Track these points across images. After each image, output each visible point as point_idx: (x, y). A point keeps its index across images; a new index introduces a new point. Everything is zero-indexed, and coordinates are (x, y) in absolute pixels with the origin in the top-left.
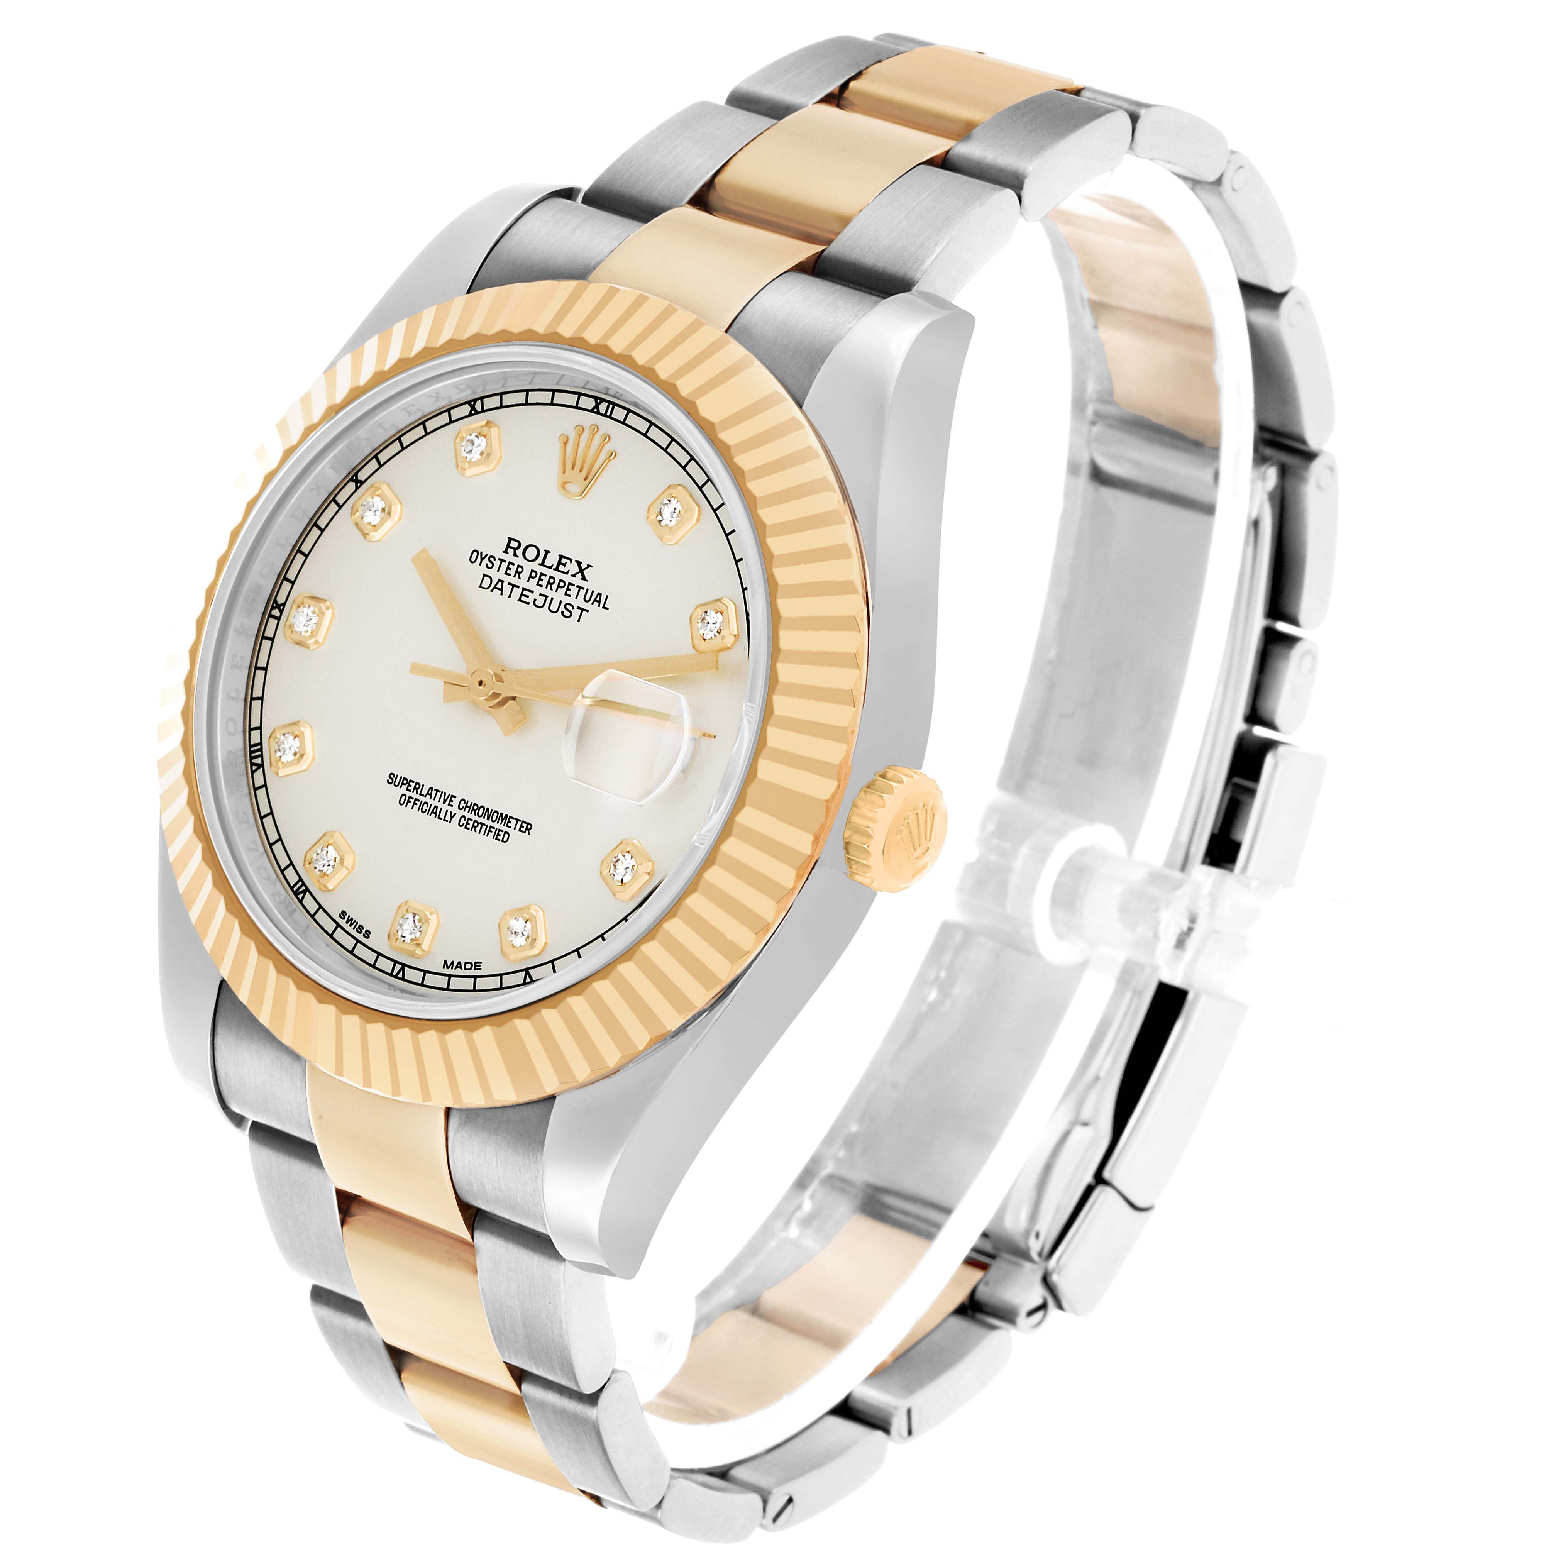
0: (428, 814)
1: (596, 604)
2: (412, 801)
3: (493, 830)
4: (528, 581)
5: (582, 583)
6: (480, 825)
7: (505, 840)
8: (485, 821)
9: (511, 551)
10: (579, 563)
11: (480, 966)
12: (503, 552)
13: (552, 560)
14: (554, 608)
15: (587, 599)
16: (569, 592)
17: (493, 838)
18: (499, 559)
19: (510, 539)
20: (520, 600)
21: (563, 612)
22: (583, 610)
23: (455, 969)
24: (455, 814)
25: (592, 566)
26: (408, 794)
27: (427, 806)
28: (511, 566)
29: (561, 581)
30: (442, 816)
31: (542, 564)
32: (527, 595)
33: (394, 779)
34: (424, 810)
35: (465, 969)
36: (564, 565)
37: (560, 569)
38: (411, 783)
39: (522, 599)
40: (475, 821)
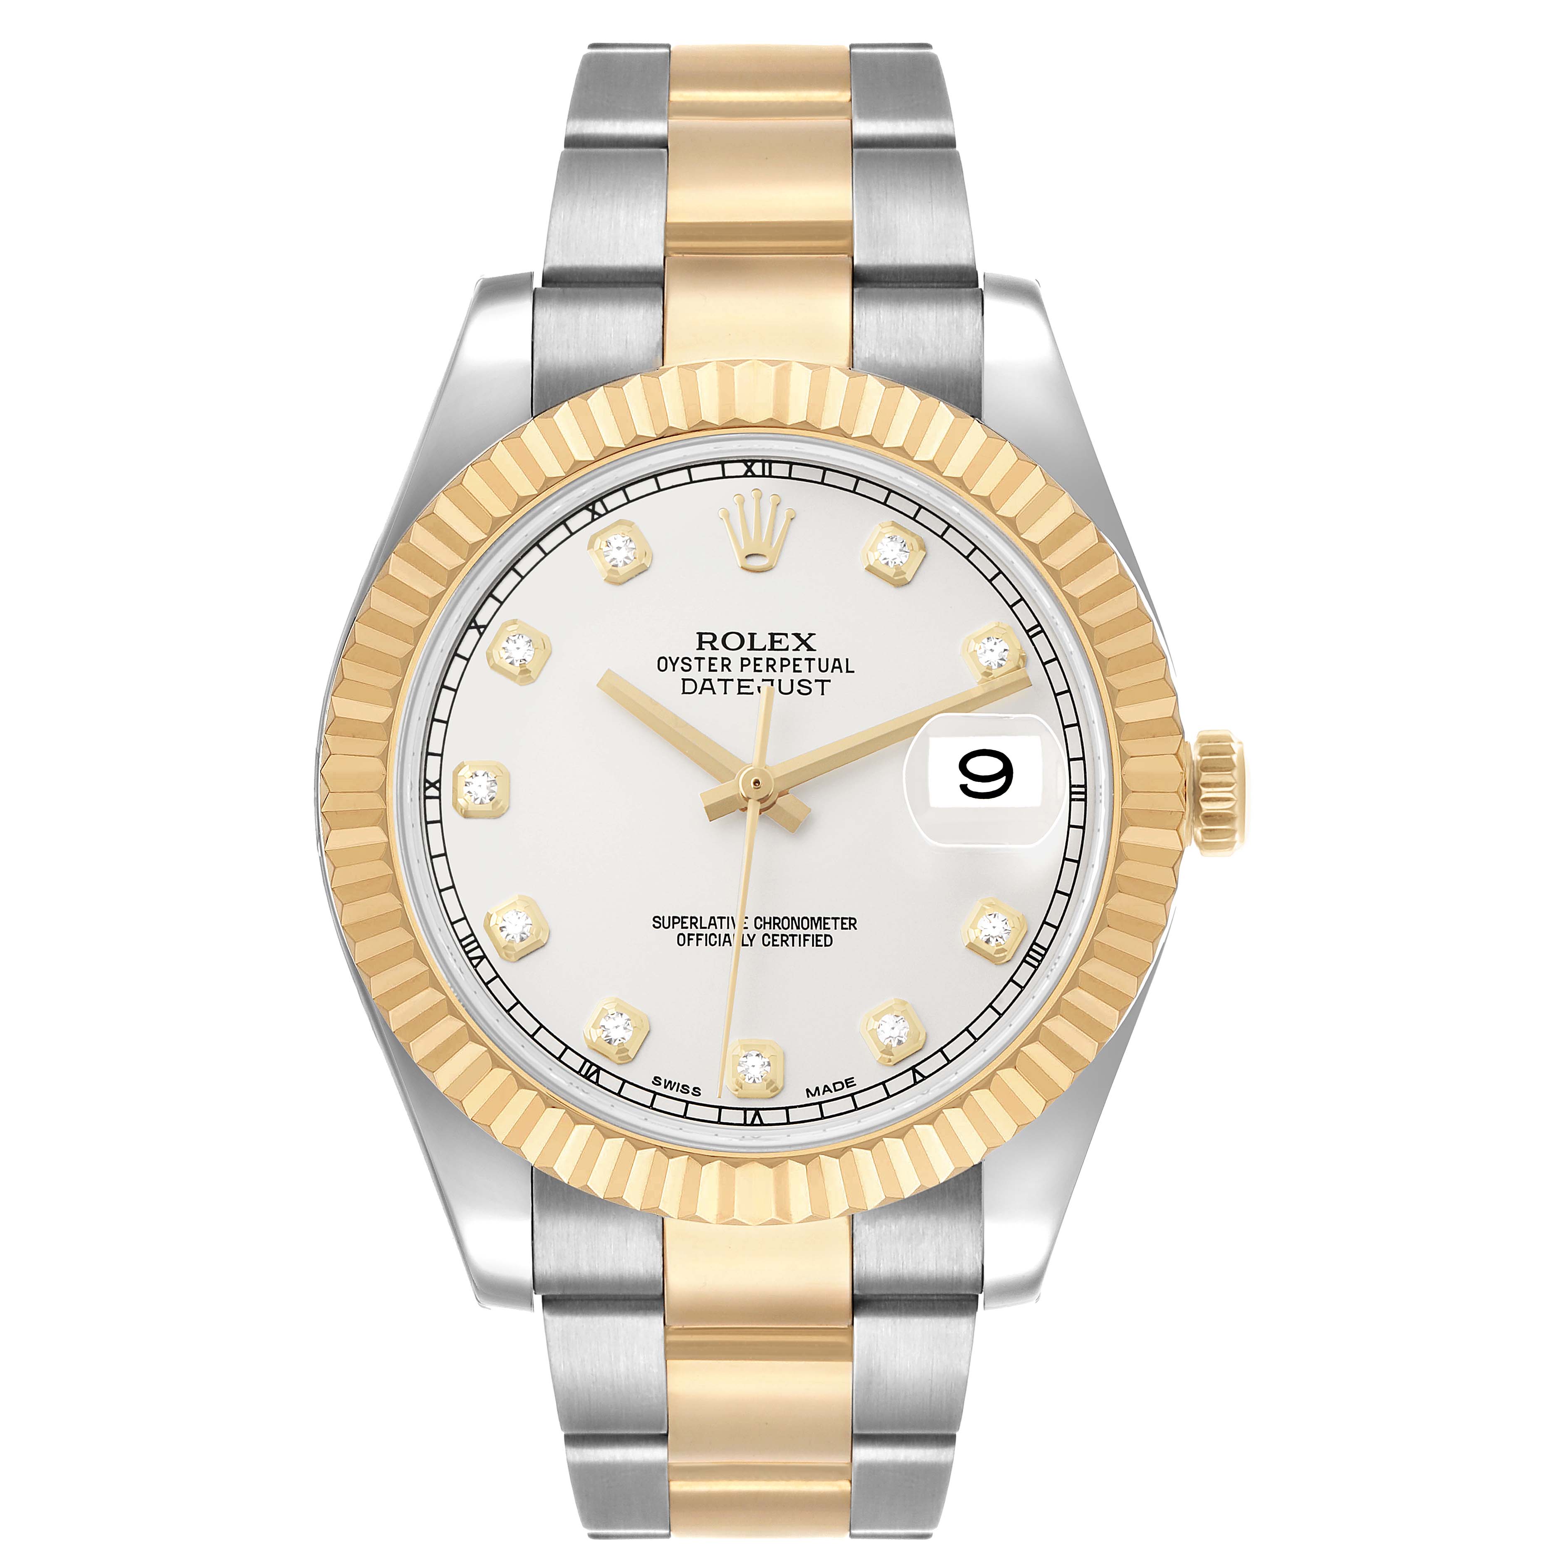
0: (720, 945)
1: (837, 670)
2: (695, 937)
3: (810, 938)
4: (742, 671)
5: (810, 654)
6: (790, 938)
7: (828, 943)
8: (795, 931)
9: (706, 646)
10: (797, 635)
11: (854, 1082)
12: (697, 650)
13: (762, 640)
14: (786, 689)
15: (823, 668)
16: (797, 669)
17: (813, 946)
18: (696, 658)
19: (700, 635)
20: (739, 693)
21: (799, 691)
22: (823, 681)
23: (823, 1094)
24: (754, 935)
25: (814, 634)
26: (686, 932)
27: (716, 937)
28: (713, 661)
29: (782, 659)
30: (738, 942)
31: (752, 648)
32: (747, 685)
33: (661, 921)
34: (713, 943)
35: (837, 1091)
36: (780, 642)
37: (775, 648)
38: (685, 920)
39: (741, 691)
40: (782, 935)
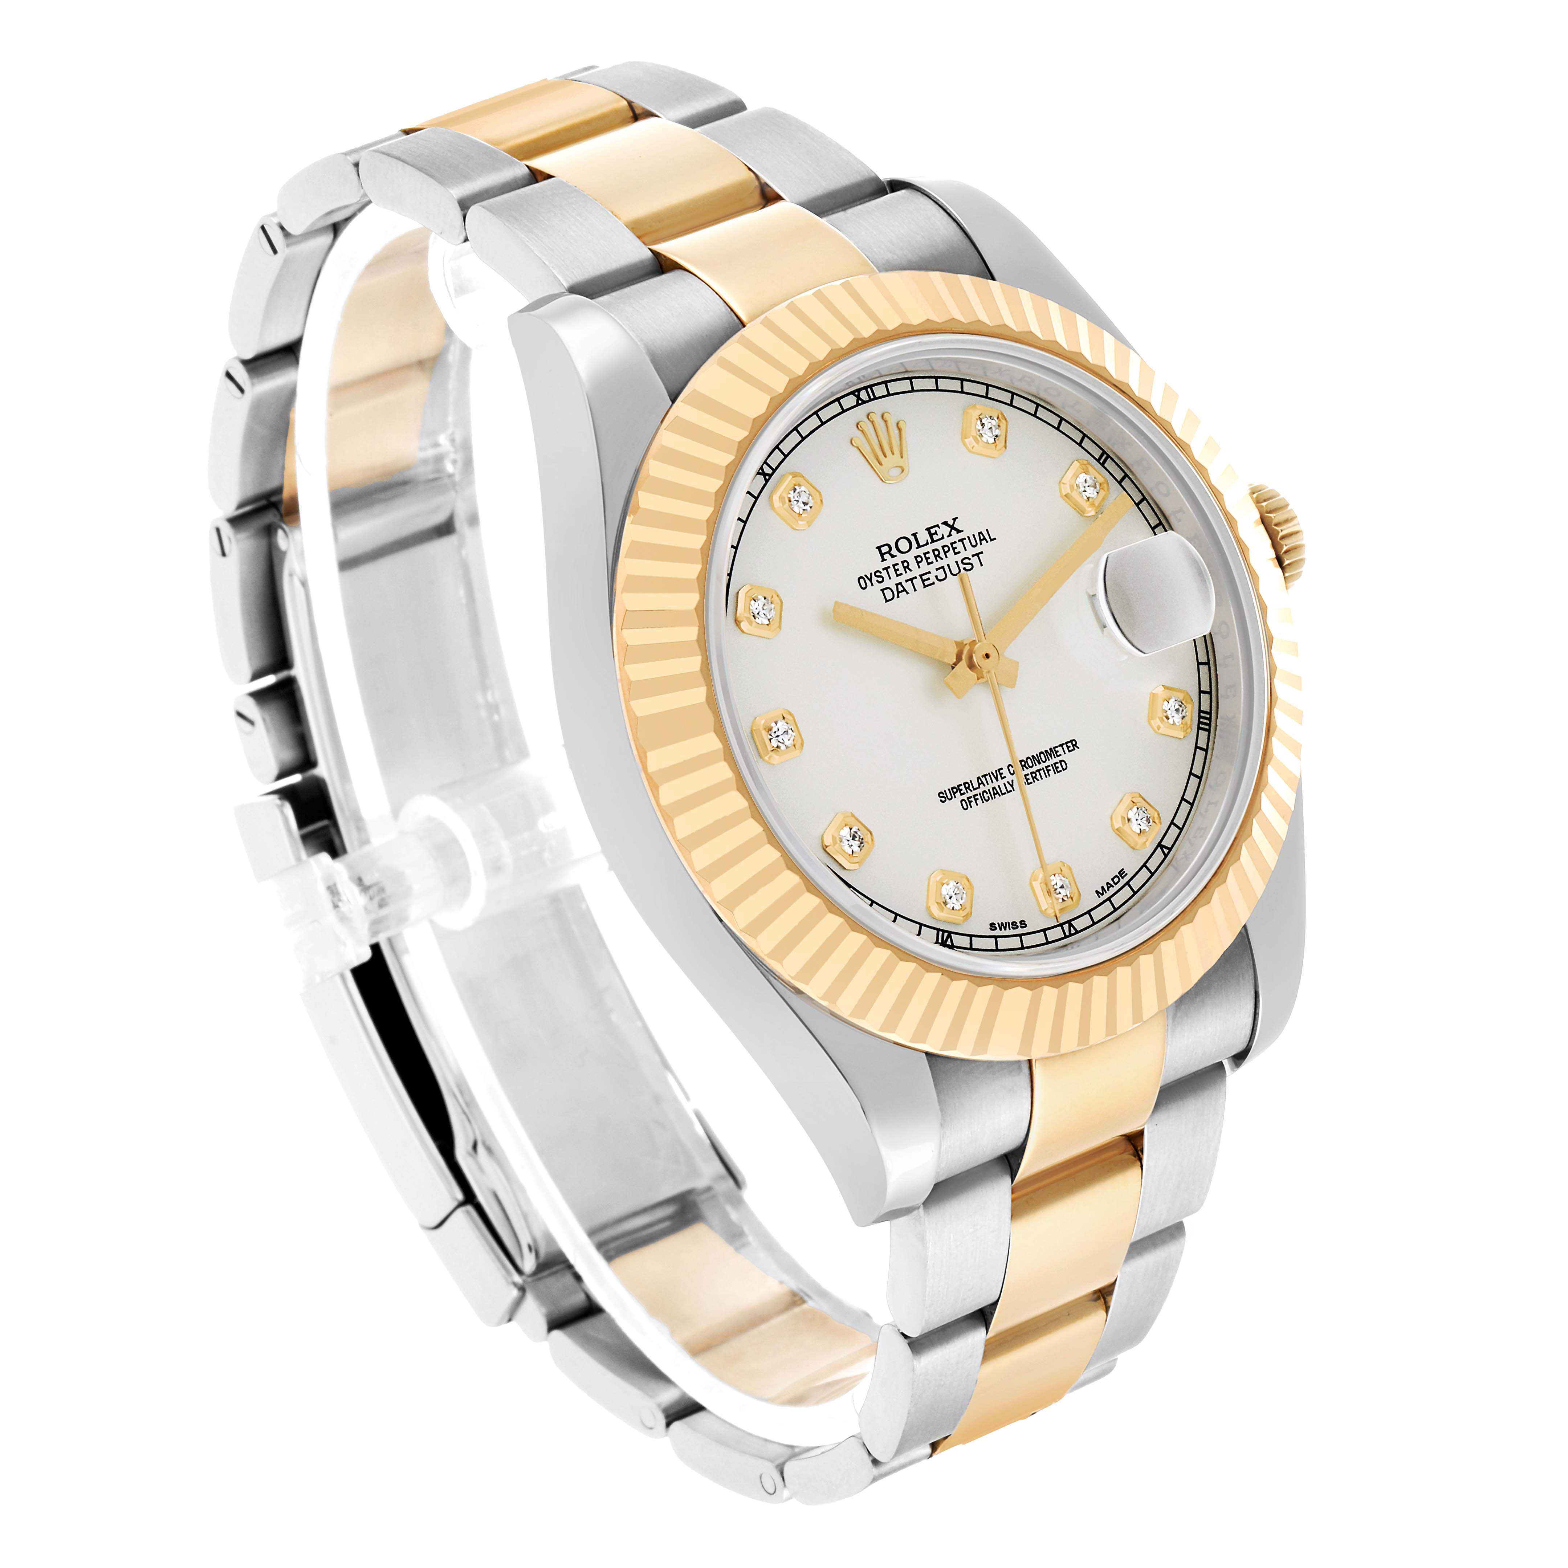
0: (992, 799)
1: (984, 542)
2: (972, 799)
3: (1050, 768)
4: (919, 567)
5: (961, 536)
6: (1037, 773)
7: (1064, 767)
8: (1039, 767)
9: (887, 556)
10: (945, 523)
11: (1124, 872)
12: (882, 561)
13: (923, 537)
14: (955, 570)
15: (974, 544)
16: (956, 551)
17: (1055, 773)
18: (884, 569)
19: (879, 548)
20: (925, 586)
21: (964, 569)
22: (978, 555)
23: (1108, 890)
24: (1012, 781)
25: (957, 518)
26: (965, 797)
27: (987, 793)
28: (896, 567)
29: (943, 547)
30: (1004, 791)
31: (919, 546)
32: (927, 578)
33: (945, 795)
34: (987, 799)
35: (1116, 884)
36: (936, 533)
37: (935, 539)
38: (960, 788)
39: (926, 584)
40: (1032, 773)
